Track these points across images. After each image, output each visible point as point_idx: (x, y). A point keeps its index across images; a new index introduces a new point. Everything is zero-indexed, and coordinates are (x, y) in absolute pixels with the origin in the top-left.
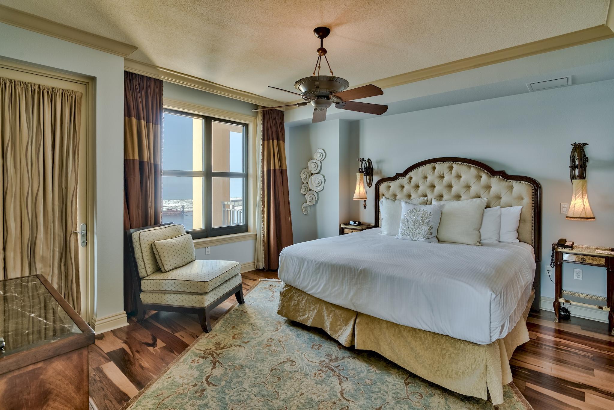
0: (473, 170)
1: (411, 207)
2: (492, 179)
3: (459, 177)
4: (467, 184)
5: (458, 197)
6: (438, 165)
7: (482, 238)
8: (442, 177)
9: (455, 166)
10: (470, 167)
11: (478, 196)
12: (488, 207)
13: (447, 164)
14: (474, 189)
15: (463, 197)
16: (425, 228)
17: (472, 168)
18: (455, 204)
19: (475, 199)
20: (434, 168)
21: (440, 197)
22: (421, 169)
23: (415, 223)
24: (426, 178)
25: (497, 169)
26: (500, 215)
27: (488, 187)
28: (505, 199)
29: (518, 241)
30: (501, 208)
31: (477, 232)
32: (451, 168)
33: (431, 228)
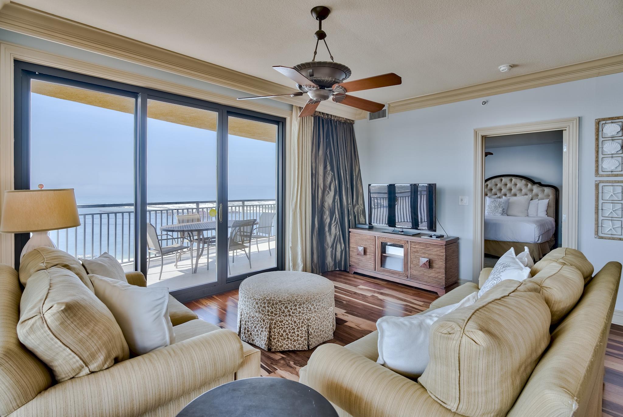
0: (524, 182)
1: (492, 200)
2: (534, 186)
3: (516, 185)
4: (520, 189)
5: (515, 195)
6: (503, 179)
7: (529, 214)
8: (506, 185)
9: (514, 179)
10: (522, 180)
11: (526, 195)
12: (531, 200)
13: (509, 178)
14: (524, 191)
15: (518, 195)
16: (501, 209)
17: (523, 181)
18: (514, 198)
20: (502, 180)
21: (505, 195)
22: (494, 180)
23: (495, 207)
24: (497, 185)
25: (536, 181)
26: (538, 204)
27: (532, 190)
28: (540, 196)
29: (547, 216)
30: (538, 200)
31: (527, 211)
32: (511, 180)
33: (504, 209)
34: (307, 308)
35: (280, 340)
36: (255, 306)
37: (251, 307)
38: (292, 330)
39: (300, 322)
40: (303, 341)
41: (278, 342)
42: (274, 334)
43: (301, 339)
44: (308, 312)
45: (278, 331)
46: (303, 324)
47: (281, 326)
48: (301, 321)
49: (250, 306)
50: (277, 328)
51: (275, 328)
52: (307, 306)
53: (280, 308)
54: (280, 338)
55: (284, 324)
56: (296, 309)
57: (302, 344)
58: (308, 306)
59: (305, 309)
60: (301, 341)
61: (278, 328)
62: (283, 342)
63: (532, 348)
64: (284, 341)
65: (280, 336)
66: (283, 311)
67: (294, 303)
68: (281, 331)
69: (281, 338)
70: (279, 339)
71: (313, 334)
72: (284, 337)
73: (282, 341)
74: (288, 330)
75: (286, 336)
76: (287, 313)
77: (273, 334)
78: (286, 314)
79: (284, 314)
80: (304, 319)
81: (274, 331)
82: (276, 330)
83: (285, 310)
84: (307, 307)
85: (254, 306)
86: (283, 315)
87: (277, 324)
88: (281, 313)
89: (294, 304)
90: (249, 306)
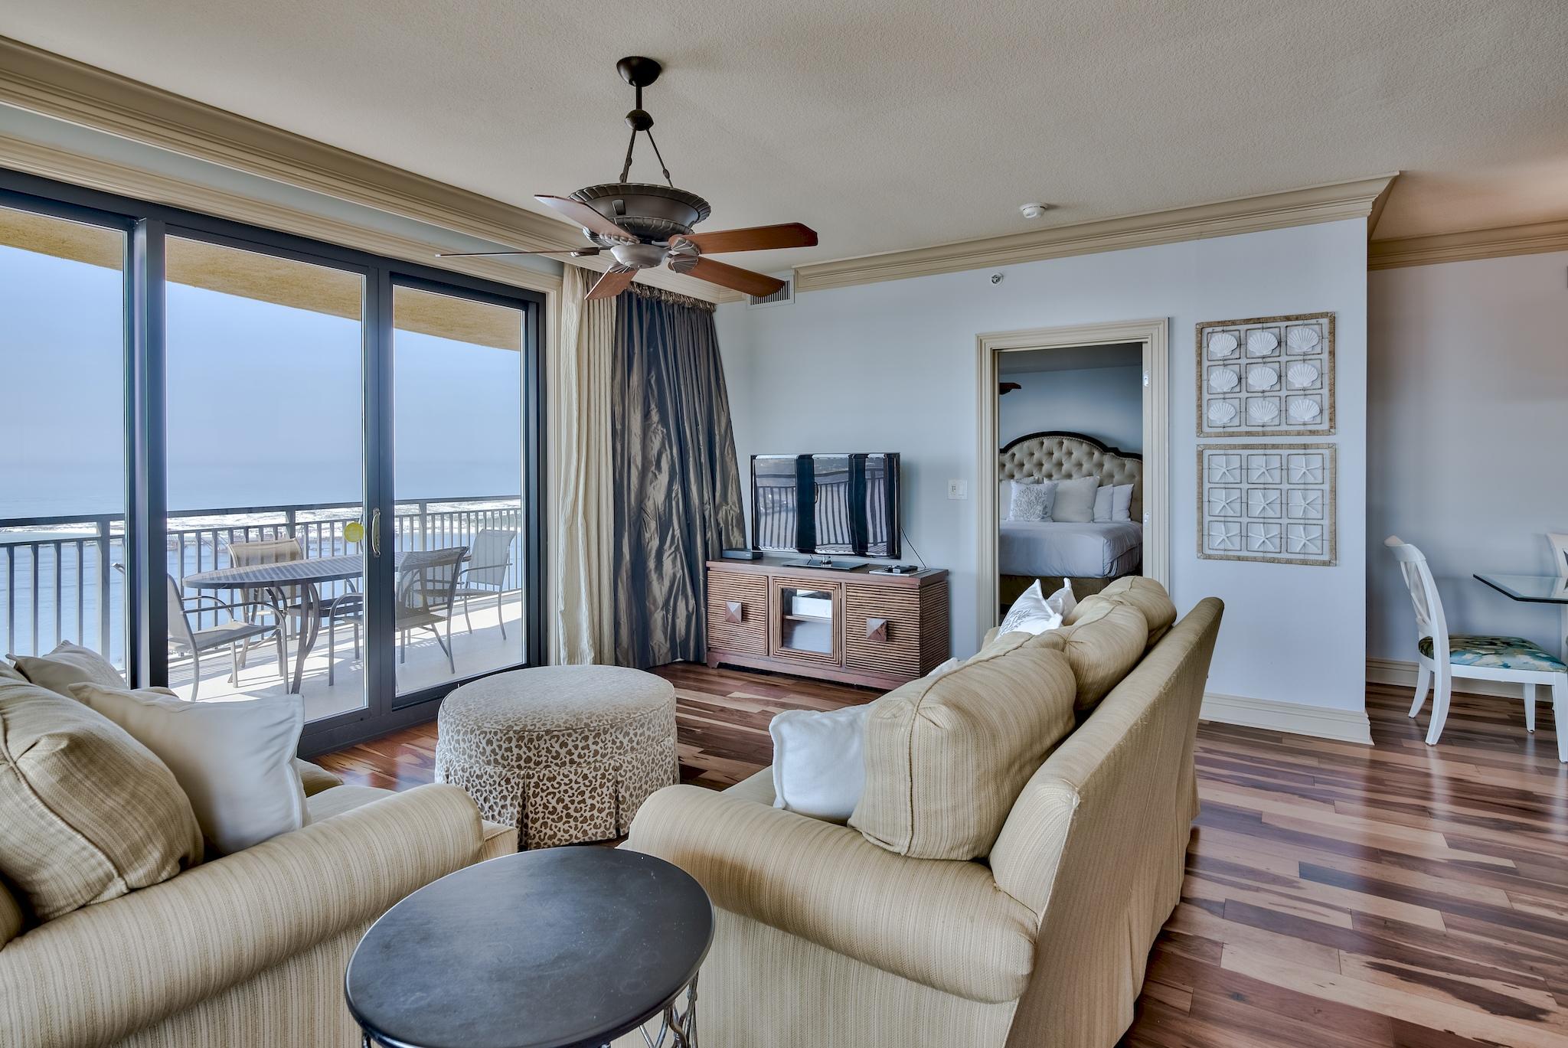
0: (1085, 447)
1: (1023, 487)
2: (1104, 456)
3: (1070, 454)
4: (1079, 462)
5: (1069, 476)
6: (1046, 441)
7: (1095, 517)
8: (1051, 454)
9: (1066, 442)
10: (1082, 443)
11: (1090, 475)
12: (1099, 486)
13: (1057, 439)
14: (1086, 466)
15: (1075, 476)
16: (1040, 508)
17: (1084, 445)
18: (1068, 483)
19: (1088, 478)
20: (1042, 443)
21: (1050, 476)
22: (1026, 444)
23: (1029, 503)
24: (1032, 454)
25: (1109, 446)
26: (1113, 494)
27: (1101, 465)
28: (1117, 477)
29: (1129, 520)
30: (1114, 486)
31: (1091, 511)
32: (1061, 444)
33: (1046, 507)
34: (614, 742)
35: (550, 822)
36: (484, 748)
37: (474, 753)
38: (577, 797)
39: (597, 775)
40: (605, 818)
41: (543, 827)
42: (535, 810)
43: (601, 815)
44: (615, 750)
45: (545, 801)
46: (605, 780)
47: (551, 790)
48: (599, 773)
49: (471, 750)
50: (541, 794)
51: (535, 795)
52: (614, 737)
53: (547, 748)
54: (548, 818)
55: (558, 783)
56: (587, 747)
57: (603, 825)
58: (617, 738)
59: (610, 745)
60: (600, 818)
61: (544, 794)
62: (556, 827)
63: (1032, 734)
64: (560, 825)
65: (549, 813)
66: (555, 754)
67: (582, 732)
68: (551, 800)
69: (551, 817)
70: (546, 820)
71: (627, 800)
72: (558, 814)
73: (554, 824)
74: (569, 797)
75: (564, 810)
76: (566, 757)
77: (532, 809)
78: (564, 759)
79: (558, 761)
80: (607, 768)
81: (534, 803)
82: (538, 799)
83: (560, 751)
84: (613, 740)
85: (481, 750)
86: (556, 764)
87: (541, 786)
88: (550, 759)
89: (583, 735)
90: (468, 751)
